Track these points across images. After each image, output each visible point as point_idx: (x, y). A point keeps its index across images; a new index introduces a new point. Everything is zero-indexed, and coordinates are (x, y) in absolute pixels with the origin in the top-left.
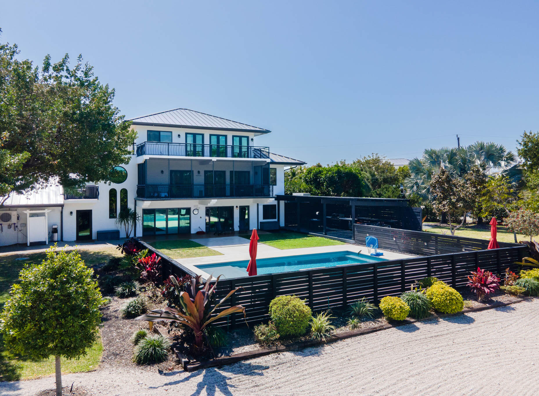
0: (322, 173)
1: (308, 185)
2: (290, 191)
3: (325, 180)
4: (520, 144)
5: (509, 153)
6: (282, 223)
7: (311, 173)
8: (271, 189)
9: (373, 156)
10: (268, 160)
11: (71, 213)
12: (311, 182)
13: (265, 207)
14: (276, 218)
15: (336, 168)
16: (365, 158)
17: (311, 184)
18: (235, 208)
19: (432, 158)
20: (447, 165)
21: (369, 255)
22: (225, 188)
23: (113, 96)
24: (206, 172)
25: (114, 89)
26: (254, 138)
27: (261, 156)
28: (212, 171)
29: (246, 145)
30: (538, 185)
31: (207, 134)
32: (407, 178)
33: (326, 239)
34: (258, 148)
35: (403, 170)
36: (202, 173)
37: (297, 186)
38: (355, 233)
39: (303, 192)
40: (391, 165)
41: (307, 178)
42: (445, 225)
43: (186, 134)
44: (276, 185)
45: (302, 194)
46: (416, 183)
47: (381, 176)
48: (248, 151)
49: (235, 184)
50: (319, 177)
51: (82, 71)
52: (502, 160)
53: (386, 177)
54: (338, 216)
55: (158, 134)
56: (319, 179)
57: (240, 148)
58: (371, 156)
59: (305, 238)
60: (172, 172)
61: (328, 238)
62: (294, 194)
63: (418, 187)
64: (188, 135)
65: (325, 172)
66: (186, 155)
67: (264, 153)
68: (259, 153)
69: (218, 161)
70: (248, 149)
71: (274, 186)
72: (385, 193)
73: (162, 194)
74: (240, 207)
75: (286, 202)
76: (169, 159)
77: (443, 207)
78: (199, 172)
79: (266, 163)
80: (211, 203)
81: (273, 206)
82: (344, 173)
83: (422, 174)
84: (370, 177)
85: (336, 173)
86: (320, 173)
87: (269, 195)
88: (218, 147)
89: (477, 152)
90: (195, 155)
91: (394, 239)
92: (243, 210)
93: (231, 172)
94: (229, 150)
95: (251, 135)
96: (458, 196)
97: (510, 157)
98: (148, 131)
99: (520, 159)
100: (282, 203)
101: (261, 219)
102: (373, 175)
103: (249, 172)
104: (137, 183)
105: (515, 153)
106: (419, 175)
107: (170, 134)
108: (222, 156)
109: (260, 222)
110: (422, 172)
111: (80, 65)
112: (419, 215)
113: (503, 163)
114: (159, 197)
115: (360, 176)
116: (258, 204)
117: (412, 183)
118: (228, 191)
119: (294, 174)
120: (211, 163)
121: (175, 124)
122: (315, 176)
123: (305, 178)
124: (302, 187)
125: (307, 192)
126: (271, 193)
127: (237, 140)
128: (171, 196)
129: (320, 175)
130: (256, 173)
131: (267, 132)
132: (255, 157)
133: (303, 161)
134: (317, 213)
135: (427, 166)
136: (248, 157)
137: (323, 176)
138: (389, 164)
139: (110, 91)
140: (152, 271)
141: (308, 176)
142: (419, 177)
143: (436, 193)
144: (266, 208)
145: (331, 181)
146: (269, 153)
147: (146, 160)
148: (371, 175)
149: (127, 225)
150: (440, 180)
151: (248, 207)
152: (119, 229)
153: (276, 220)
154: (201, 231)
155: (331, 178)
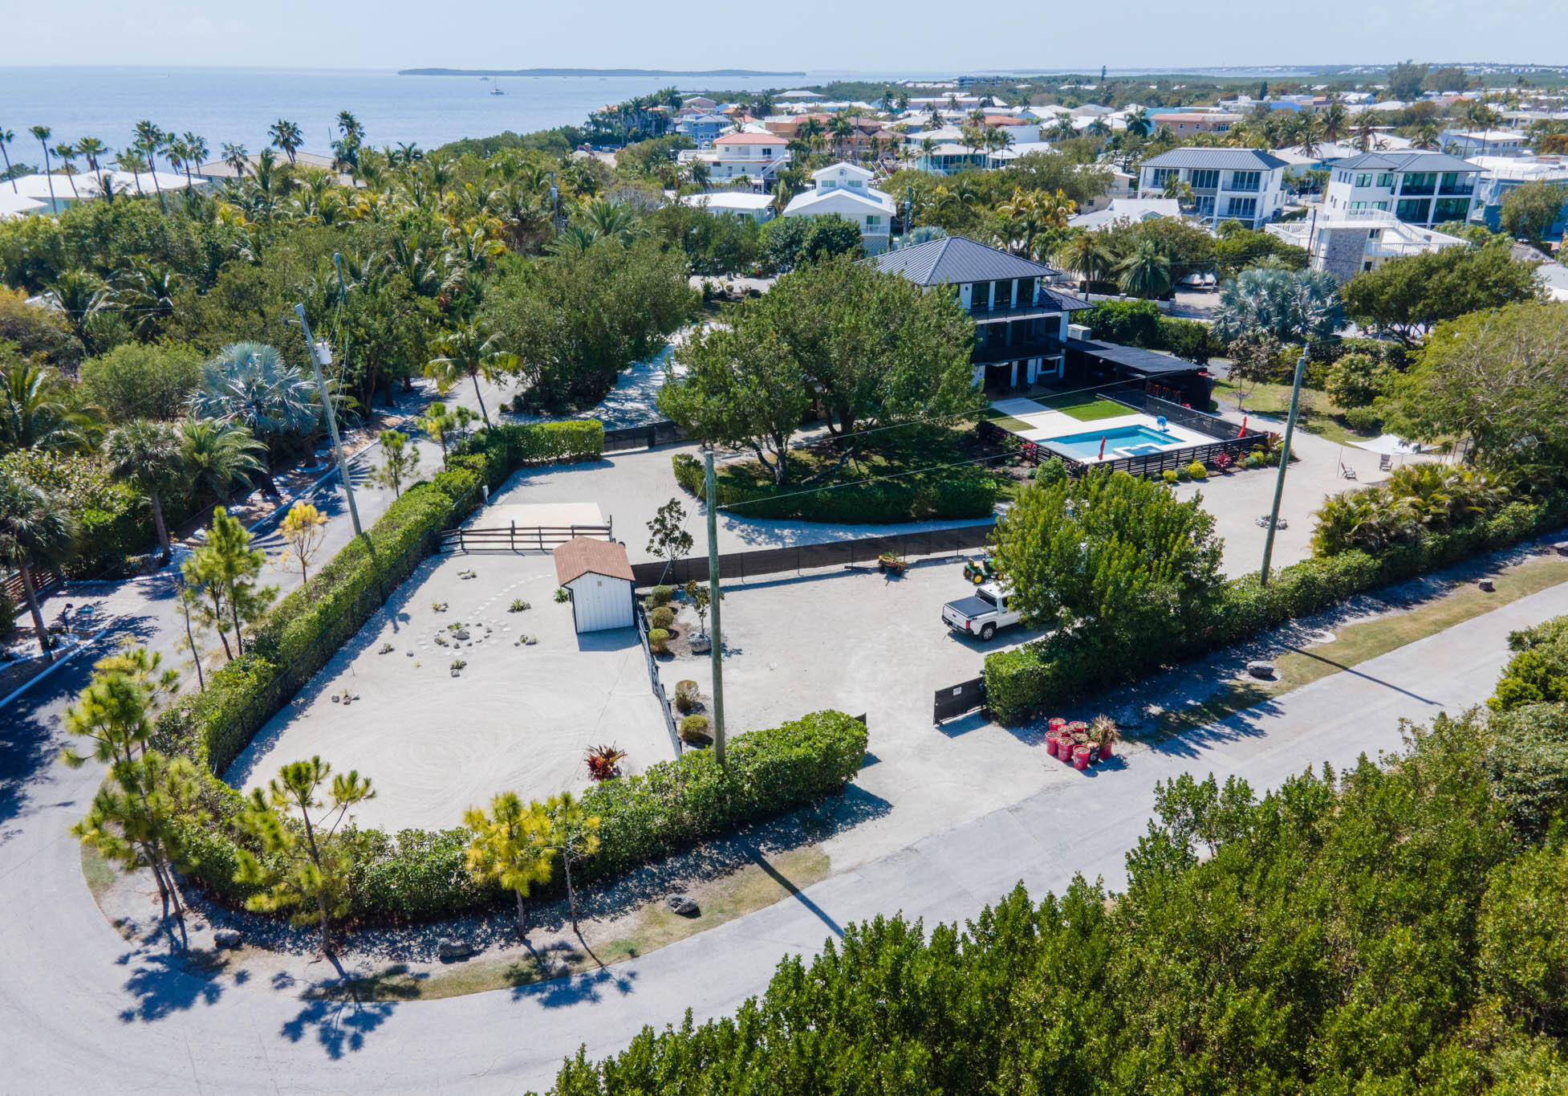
6: (1061, 375)
14: (1055, 368)
64: (975, 286)
101: (1039, 371)
109: (1038, 375)
153: (1055, 371)
155: (1123, 323)
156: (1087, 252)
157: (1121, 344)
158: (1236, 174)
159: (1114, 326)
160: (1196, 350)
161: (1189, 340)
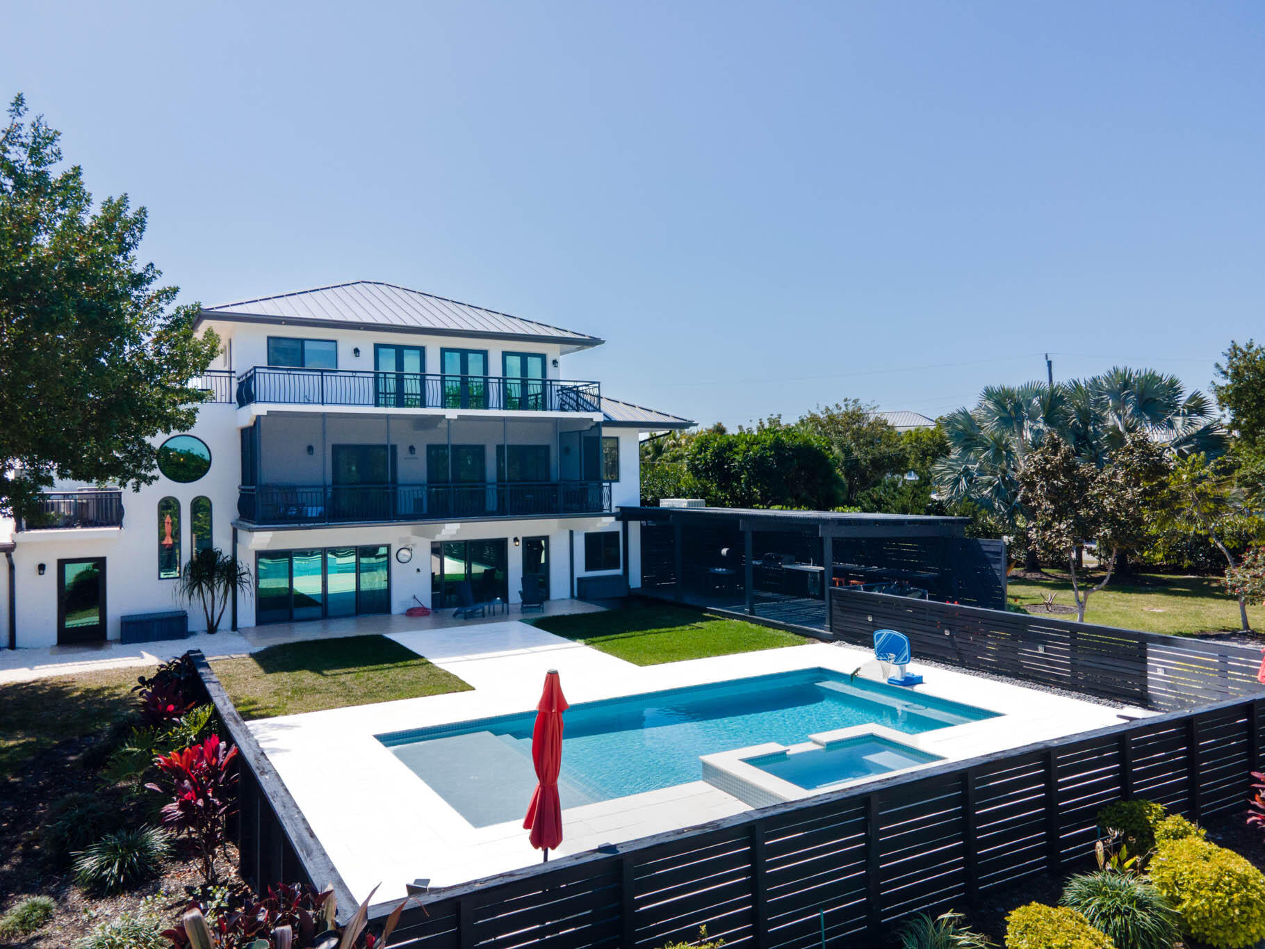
0: (735, 450)
1: (699, 479)
2: (652, 493)
3: (742, 468)
4: (1225, 373)
5: (1193, 397)
6: (635, 580)
7: (707, 448)
8: (605, 492)
9: (846, 405)
10: (598, 417)
11: (42, 567)
12: (706, 471)
13: (591, 539)
14: (617, 567)
15: (771, 436)
16: (827, 409)
17: (708, 478)
18: (511, 543)
19: (1005, 409)
20: (1041, 426)
21: (885, 681)
22: (483, 493)
23: (141, 231)
24: (430, 448)
25: (143, 211)
26: (561, 359)
27: (578, 404)
28: (447, 446)
29: (540, 377)
30: (1261, 475)
31: (433, 346)
32: (942, 459)
33: (754, 626)
34: (571, 384)
35: (918, 439)
36: (422, 453)
37: (672, 481)
38: (835, 612)
39: (684, 496)
40: (889, 427)
41: (697, 462)
42: (1036, 575)
43: (377, 347)
44: (617, 480)
45: (681, 503)
46: (967, 472)
47: (867, 453)
48: (544, 393)
49: (509, 481)
50: (729, 458)
51: (22, 145)
52: (1177, 414)
53: (878, 456)
54: (779, 559)
55: (299, 346)
56: (728, 464)
57: (524, 384)
58: (842, 404)
59: (698, 624)
60: (336, 449)
61: (757, 622)
62: (665, 503)
63: (969, 482)
64: (381, 350)
66: (377, 404)
67: (586, 397)
68: (574, 397)
69: (461, 418)
70: (544, 385)
71: (613, 484)
72: (894, 498)
73: (310, 509)
74: (524, 539)
75: (644, 523)
76: (324, 415)
77: (1057, 537)
78: (412, 449)
79: (592, 424)
80: (443, 532)
81: (611, 537)
82: (790, 449)
83: (980, 448)
84: (842, 457)
85: (771, 449)
86: (731, 450)
87: (601, 509)
88: (464, 380)
89: (1115, 394)
90: (400, 403)
91: (947, 633)
92: (534, 547)
93: (500, 449)
94: (494, 389)
95: (552, 351)
96: (1098, 507)
97: (1196, 406)
98: (269, 338)
99: (1222, 410)
100: (635, 527)
101: (581, 571)
102: (847, 452)
103: (547, 448)
104: (239, 481)
105: (1211, 398)
106: (971, 451)
107: (330, 346)
108: (477, 407)
109: (578, 579)
110: (981, 444)
111: (19, 126)
112: (998, 561)
113: (1179, 421)
114: (299, 520)
115: (831, 457)
116: (571, 533)
117: (955, 471)
118: (492, 501)
119: (659, 450)
120: (443, 425)
121: (344, 319)
122: (718, 457)
123: (692, 461)
124: (682, 483)
125: (695, 496)
126: (606, 504)
127: (514, 362)
128: (335, 515)
129: (730, 454)
130: (565, 451)
131: (594, 342)
132: (562, 409)
133: (689, 419)
134: (724, 551)
135: (989, 429)
136: (544, 408)
137: (739, 458)
138: (885, 424)
139: (130, 214)
140: (200, 803)
141: (699, 456)
142: (972, 455)
143: (1034, 499)
144: (593, 540)
145: (759, 469)
146: (599, 397)
147: (258, 417)
148: (844, 451)
149: (208, 596)
150: (1049, 466)
151: (547, 538)
152: (186, 607)
153: (619, 572)
154: (418, 605)
155: (759, 462)
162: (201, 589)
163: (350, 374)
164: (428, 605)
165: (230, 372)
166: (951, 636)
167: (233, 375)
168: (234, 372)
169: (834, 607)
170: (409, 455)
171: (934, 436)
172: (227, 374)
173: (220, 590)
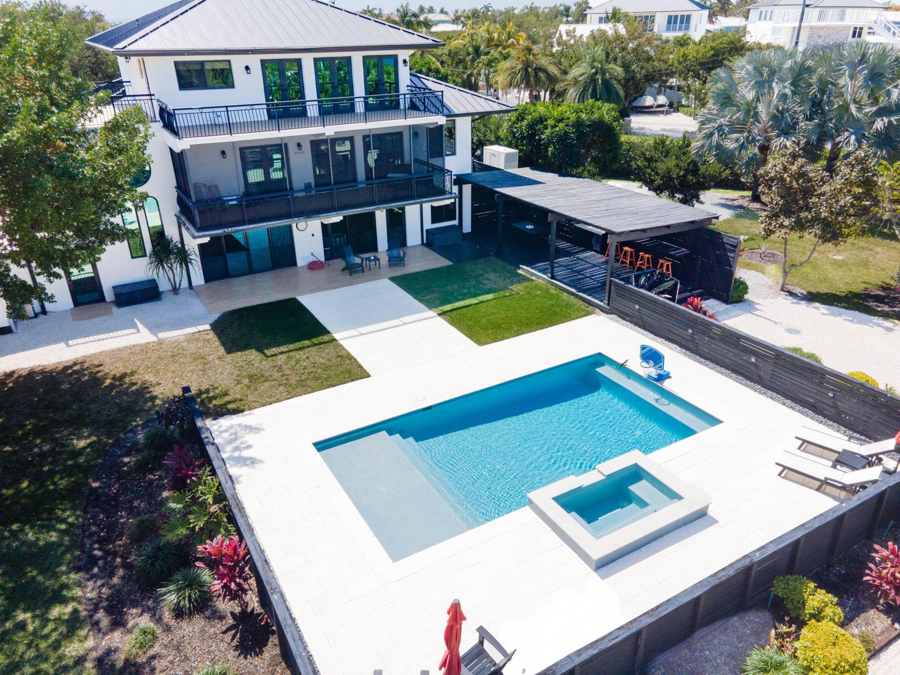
0: (545, 124)
6: (467, 228)
7: (523, 119)
8: (447, 177)
10: (441, 120)
13: (436, 211)
14: (455, 219)
18: (377, 213)
19: (761, 75)
24: (314, 143)
31: (307, 60)
33: (553, 290)
36: (307, 147)
38: (612, 295)
41: (515, 130)
43: (263, 63)
44: (455, 154)
46: (720, 128)
47: (642, 68)
50: (540, 130)
55: (200, 67)
56: (539, 136)
60: (242, 150)
61: (556, 286)
63: (721, 136)
64: (267, 64)
65: (550, 122)
69: (337, 133)
71: (451, 157)
76: (233, 142)
78: (299, 145)
82: (588, 126)
85: (573, 125)
86: (541, 123)
87: (444, 189)
89: (853, 66)
91: (690, 331)
92: (394, 211)
93: (366, 138)
98: (176, 64)
100: (468, 189)
101: (428, 225)
103: (401, 134)
109: (427, 230)
112: (733, 251)
117: (711, 126)
121: (234, 46)
122: (531, 129)
123: (511, 127)
129: (541, 127)
137: (548, 132)
141: (516, 125)
145: (563, 143)
149: (170, 272)
152: (155, 277)
153: (455, 222)
154: (315, 259)
155: (563, 138)
156: (527, 65)
157: (563, 173)
158: (670, 17)
159: (550, 142)
160: (683, 180)
161: (671, 163)
162: (163, 268)
163: (249, 107)
164: (322, 259)
165: (150, 95)
166: (692, 333)
167: (153, 97)
168: (153, 95)
169: (612, 292)
170: (298, 151)
171: (697, 55)
172: (148, 97)
173: (177, 267)
